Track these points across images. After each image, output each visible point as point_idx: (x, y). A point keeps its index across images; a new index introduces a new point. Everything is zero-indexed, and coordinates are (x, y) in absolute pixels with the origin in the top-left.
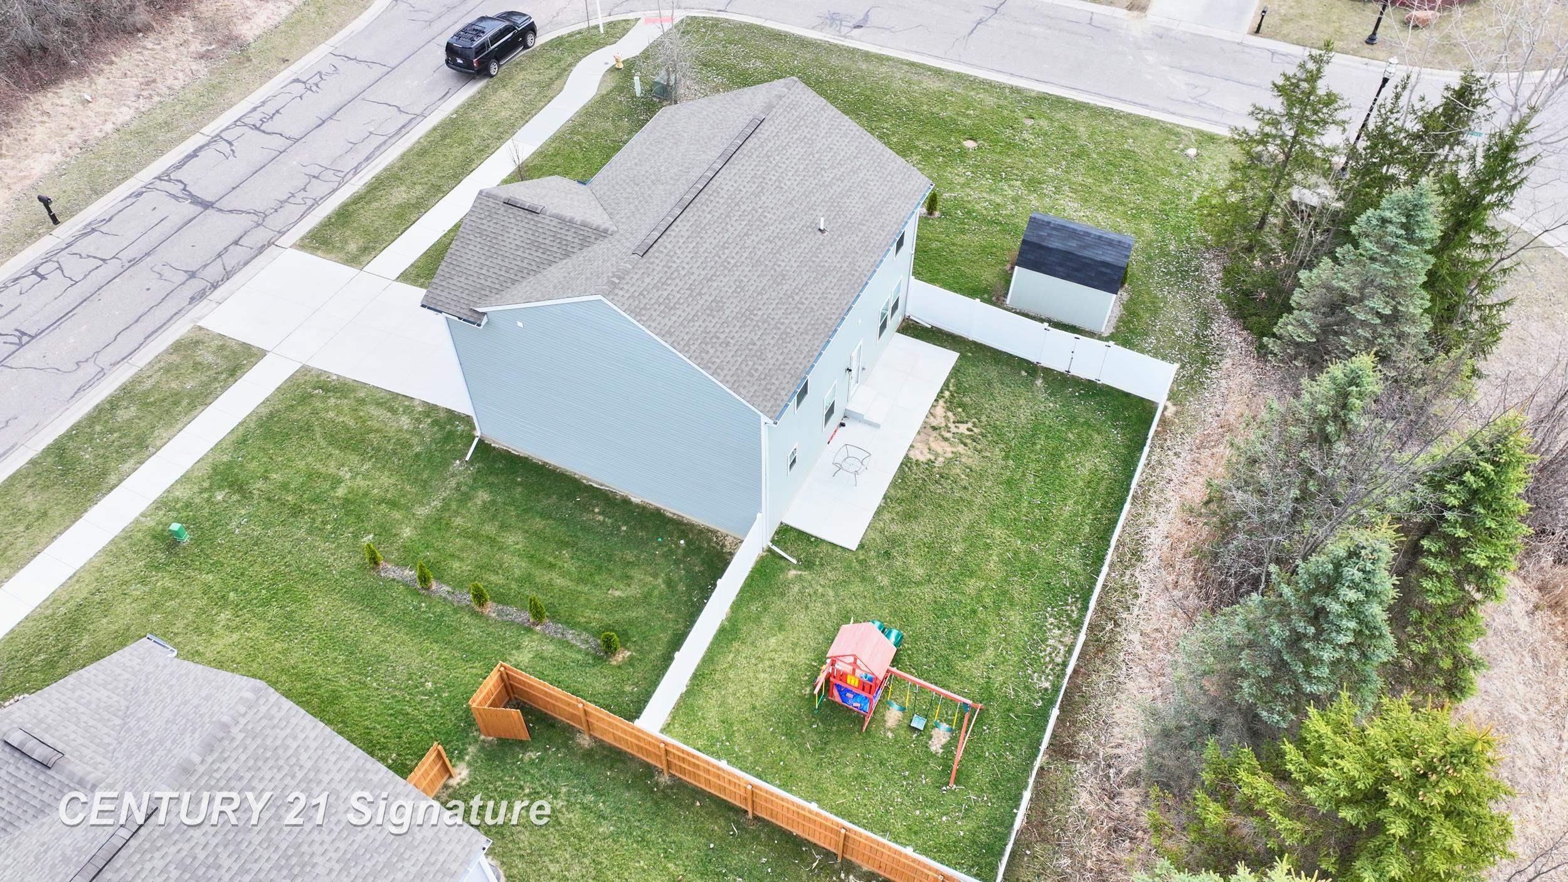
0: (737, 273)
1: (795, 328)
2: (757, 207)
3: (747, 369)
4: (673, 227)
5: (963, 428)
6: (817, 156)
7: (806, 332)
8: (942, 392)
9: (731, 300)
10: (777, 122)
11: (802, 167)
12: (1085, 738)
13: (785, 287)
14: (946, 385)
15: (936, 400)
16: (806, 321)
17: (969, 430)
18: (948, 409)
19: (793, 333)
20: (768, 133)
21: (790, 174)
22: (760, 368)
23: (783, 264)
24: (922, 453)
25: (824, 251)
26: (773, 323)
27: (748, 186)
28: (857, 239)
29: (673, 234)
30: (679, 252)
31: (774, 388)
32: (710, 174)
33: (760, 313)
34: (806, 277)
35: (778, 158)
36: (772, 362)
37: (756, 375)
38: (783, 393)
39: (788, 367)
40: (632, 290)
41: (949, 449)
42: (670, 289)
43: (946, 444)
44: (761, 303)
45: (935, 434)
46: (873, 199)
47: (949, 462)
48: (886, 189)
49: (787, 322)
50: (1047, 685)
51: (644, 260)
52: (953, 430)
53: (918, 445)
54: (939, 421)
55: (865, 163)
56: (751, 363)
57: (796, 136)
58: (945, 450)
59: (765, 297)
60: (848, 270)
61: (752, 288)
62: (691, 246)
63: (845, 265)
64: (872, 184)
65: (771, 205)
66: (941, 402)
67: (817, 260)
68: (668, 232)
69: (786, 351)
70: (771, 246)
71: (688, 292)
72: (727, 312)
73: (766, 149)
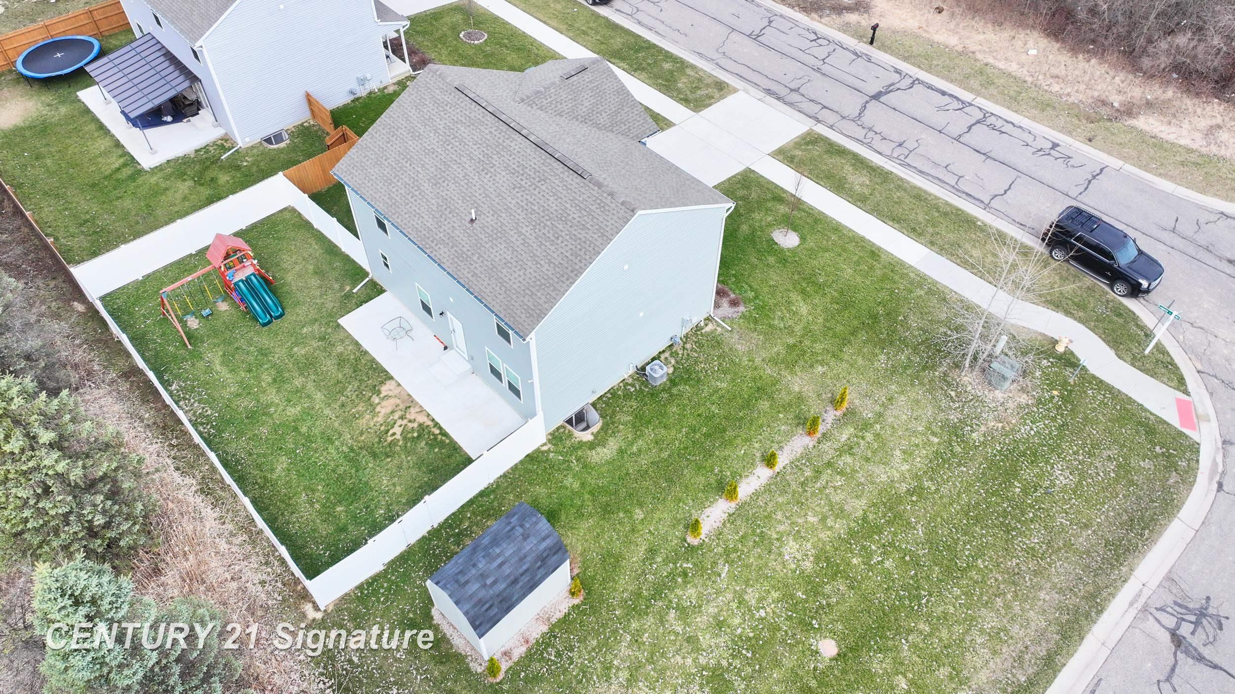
0: (439, 150)
1: (394, 190)
2: (495, 168)
3: (369, 154)
4: (478, 107)
5: (397, 430)
6: (549, 223)
7: (391, 198)
8: (440, 428)
9: (420, 146)
10: (583, 190)
11: (536, 208)
12: (124, 386)
13: (426, 185)
14: (445, 434)
15: (433, 420)
16: (398, 198)
17: (394, 434)
18: (420, 425)
19: (390, 187)
20: (569, 180)
21: (528, 197)
22: (368, 163)
23: (445, 185)
24: (390, 390)
25: (454, 219)
26: (400, 174)
27: (515, 161)
28: (465, 250)
29: (473, 107)
30: (458, 111)
31: (354, 171)
32: (524, 132)
33: (408, 165)
34: (433, 201)
35: (544, 188)
36: (372, 171)
37: (364, 160)
38: (350, 177)
39: (366, 182)
40: (431, 82)
41: (383, 411)
42: (431, 105)
43: (389, 410)
44: (415, 166)
45: (402, 406)
46: (504, 271)
47: (373, 407)
48: (515, 286)
49: (399, 184)
50: (173, 387)
51: (453, 89)
52: (400, 422)
53: (399, 389)
54: (412, 414)
55: (544, 269)
56: (373, 157)
57: (568, 206)
58: (384, 409)
59: (419, 169)
60: (437, 237)
61: (427, 160)
62: (463, 119)
63: (441, 235)
64: (521, 273)
65: (497, 179)
66: (430, 423)
67: (447, 213)
68: (474, 104)
69: (378, 182)
70: (460, 176)
71: (427, 117)
72: (411, 143)
73: (553, 179)
